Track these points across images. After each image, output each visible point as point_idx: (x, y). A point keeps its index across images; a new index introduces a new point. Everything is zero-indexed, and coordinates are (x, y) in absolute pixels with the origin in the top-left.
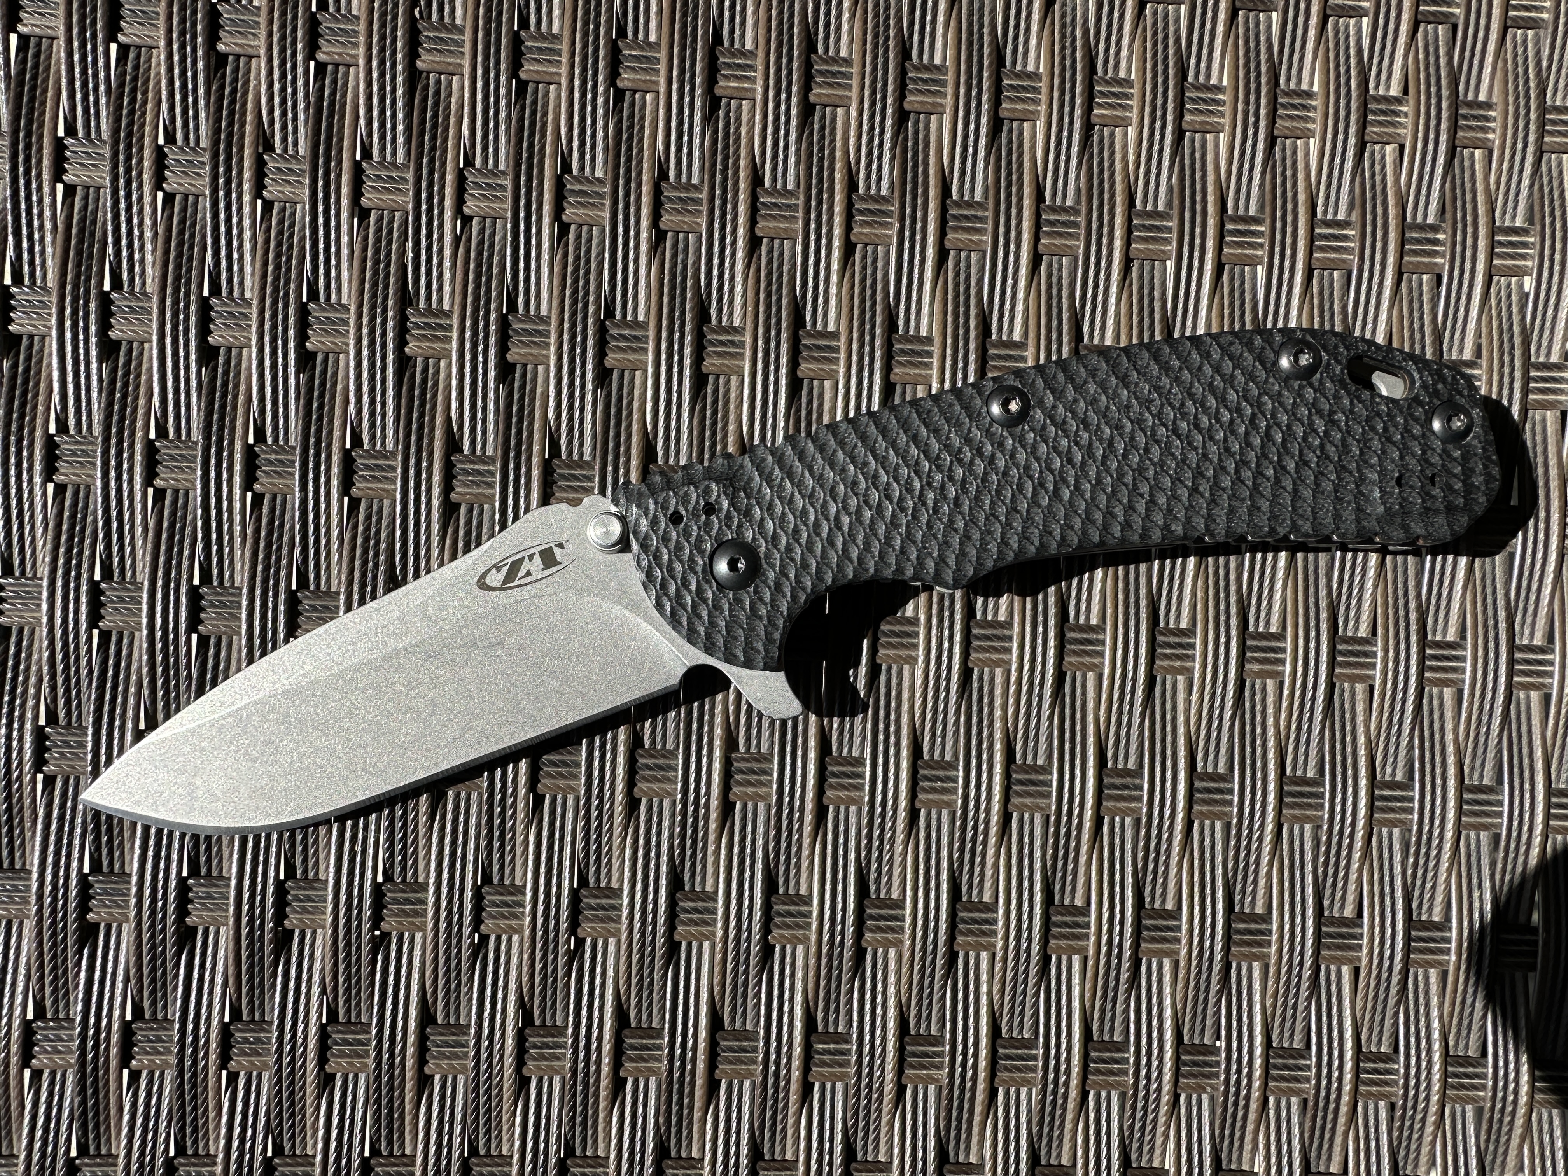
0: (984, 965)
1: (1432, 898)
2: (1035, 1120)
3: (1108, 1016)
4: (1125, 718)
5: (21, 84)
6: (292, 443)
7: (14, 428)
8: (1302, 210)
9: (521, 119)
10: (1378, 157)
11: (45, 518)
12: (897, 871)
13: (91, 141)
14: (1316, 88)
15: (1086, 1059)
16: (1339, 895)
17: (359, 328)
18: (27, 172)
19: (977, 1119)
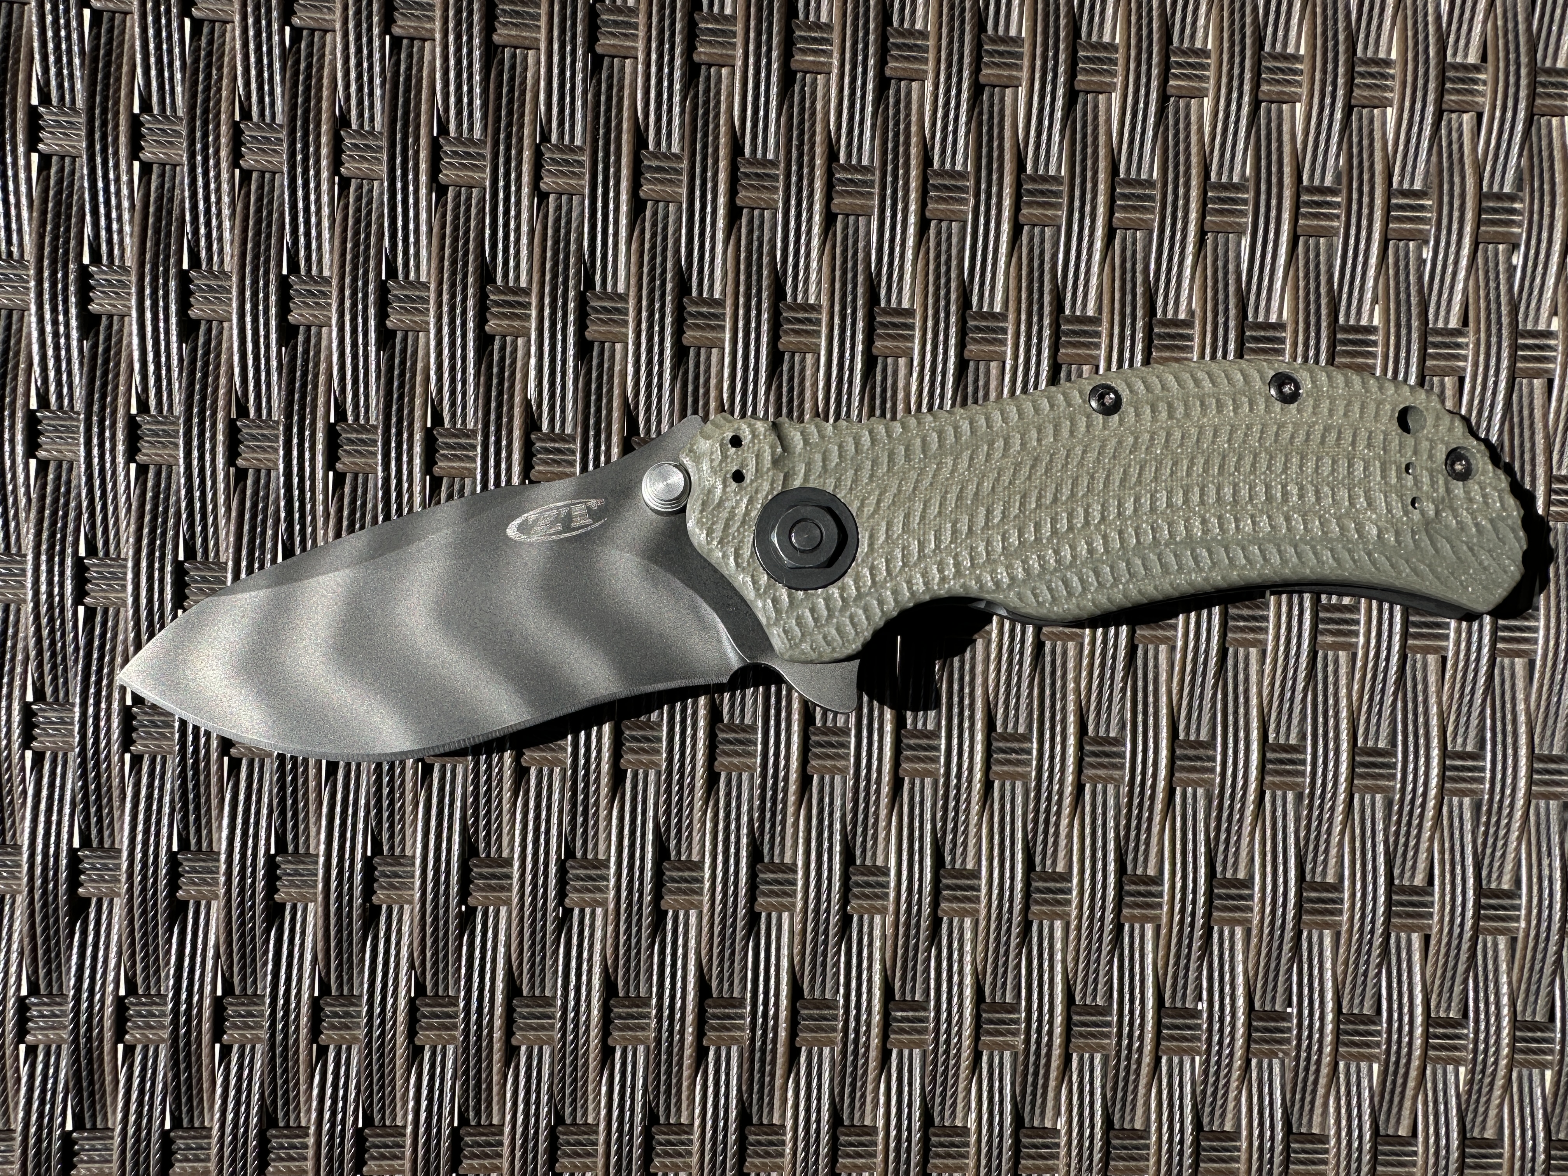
0: (1058, 934)
1: (1502, 865)
2: (1109, 1085)
3: (1181, 982)
4: (1198, 692)
5: (95, 60)
6: (372, 421)
7: (96, 408)
8: (1378, 179)
9: (597, 94)
10: (1455, 125)
11: (128, 498)
12: (972, 841)
13: (166, 118)
14: (1394, 56)
15: (1159, 1025)
16: (1409, 864)
17: (440, 306)
18: (104, 150)
19: (1052, 1084)
